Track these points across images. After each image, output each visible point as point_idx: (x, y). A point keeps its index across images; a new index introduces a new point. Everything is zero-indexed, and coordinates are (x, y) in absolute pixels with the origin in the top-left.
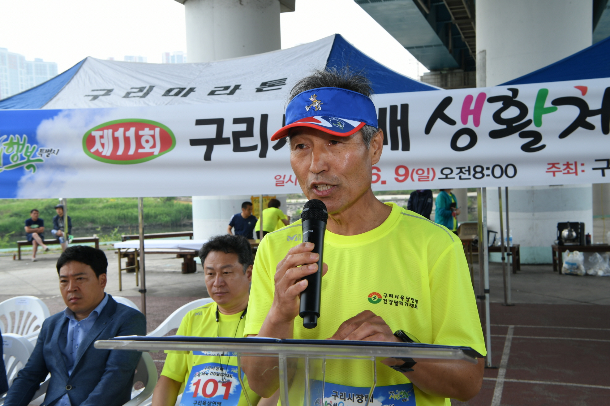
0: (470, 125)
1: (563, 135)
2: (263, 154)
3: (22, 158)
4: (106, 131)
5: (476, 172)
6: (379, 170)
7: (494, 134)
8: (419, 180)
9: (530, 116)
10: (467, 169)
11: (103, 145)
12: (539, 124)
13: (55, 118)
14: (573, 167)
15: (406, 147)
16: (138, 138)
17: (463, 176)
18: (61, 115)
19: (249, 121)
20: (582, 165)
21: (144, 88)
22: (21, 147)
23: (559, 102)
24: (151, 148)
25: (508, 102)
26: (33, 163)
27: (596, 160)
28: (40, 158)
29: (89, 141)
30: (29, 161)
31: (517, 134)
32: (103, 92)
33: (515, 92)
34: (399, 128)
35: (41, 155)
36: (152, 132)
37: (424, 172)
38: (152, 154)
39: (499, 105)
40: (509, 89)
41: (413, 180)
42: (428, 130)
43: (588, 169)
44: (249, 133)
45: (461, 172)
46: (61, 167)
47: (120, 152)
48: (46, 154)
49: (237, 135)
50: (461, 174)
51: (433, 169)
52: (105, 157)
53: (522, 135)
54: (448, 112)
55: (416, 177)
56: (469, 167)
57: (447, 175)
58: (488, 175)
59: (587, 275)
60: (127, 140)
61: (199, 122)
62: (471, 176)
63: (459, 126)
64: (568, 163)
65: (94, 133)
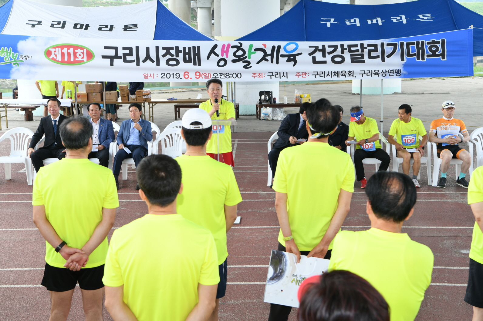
0: (225, 57)
1: (258, 63)
2: (138, 64)
3: (11, 59)
4: (57, 49)
5: (227, 76)
6: (188, 73)
7: (234, 61)
8: (205, 78)
9: (246, 55)
10: (223, 74)
11: (56, 55)
12: (249, 58)
13: (27, 40)
14: (261, 75)
15: (200, 64)
16: (75, 54)
17: (222, 77)
18: (30, 39)
19: (130, 49)
20: (264, 74)
21: (60, 22)
22: (9, 53)
23: (257, 50)
24: (82, 58)
25: (239, 48)
26: (18, 62)
27: (269, 73)
28: (22, 60)
29: (48, 53)
30: (15, 61)
31: (242, 61)
32: (37, 23)
33: (241, 44)
34: (197, 56)
35: (22, 59)
36: (82, 51)
37: (206, 75)
38: (83, 61)
39: (235, 49)
40: (239, 43)
41: (202, 78)
42: (208, 58)
43: (266, 75)
44: (131, 54)
45: (221, 75)
46: (33, 65)
47: (66, 59)
48: (25, 58)
49: (125, 55)
50: (221, 76)
51: (210, 73)
52: (58, 61)
53: (244, 62)
54: (216, 51)
55: (203, 76)
56: (224, 73)
57: (215, 76)
58: (231, 77)
59: (273, 120)
60: (69, 54)
61: (106, 48)
62: (225, 77)
63: (220, 57)
64: (259, 73)
65: (50, 49)
